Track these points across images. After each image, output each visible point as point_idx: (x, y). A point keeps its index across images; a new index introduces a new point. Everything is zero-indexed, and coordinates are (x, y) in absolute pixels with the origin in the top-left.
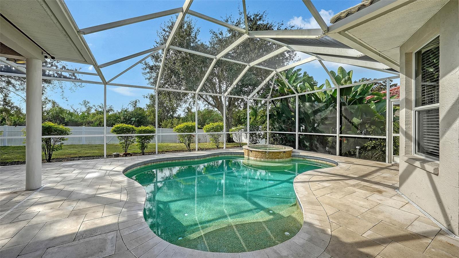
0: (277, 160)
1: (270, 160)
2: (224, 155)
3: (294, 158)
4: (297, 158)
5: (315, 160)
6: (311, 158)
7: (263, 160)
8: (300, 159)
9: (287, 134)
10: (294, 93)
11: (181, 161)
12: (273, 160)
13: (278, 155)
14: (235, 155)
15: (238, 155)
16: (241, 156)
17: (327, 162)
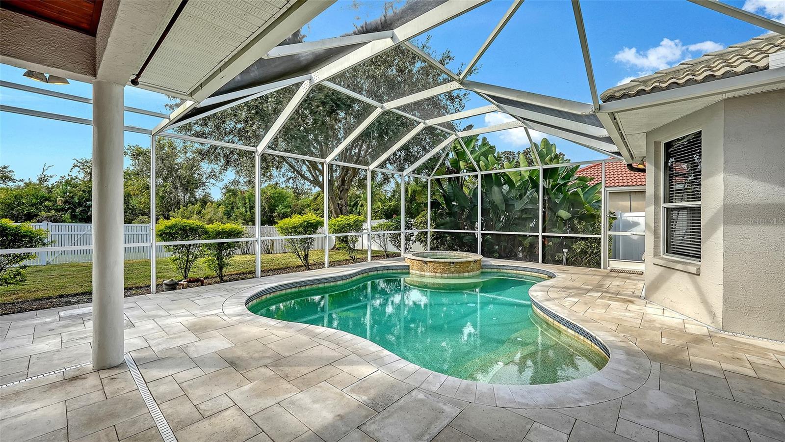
0: (466, 274)
1: (457, 275)
2: (376, 272)
3: (484, 270)
4: (489, 270)
5: (515, 271)
6: (509, 268)
7: (446, 275)
8: (493, 270)
9: (463, 233)
10: (475, 170)
11: (314, 286)
12: (461, 275)
13: (468, 267)
14: (394, 271)
15: (399, 271)
16: (404, 271)
17: (533, 273)
